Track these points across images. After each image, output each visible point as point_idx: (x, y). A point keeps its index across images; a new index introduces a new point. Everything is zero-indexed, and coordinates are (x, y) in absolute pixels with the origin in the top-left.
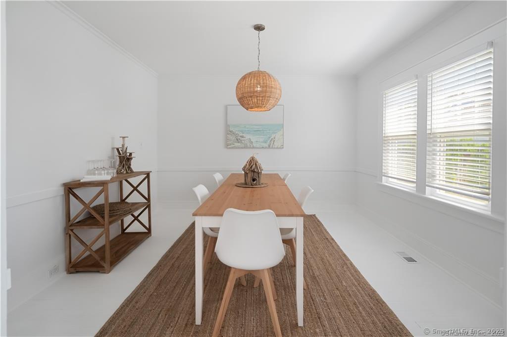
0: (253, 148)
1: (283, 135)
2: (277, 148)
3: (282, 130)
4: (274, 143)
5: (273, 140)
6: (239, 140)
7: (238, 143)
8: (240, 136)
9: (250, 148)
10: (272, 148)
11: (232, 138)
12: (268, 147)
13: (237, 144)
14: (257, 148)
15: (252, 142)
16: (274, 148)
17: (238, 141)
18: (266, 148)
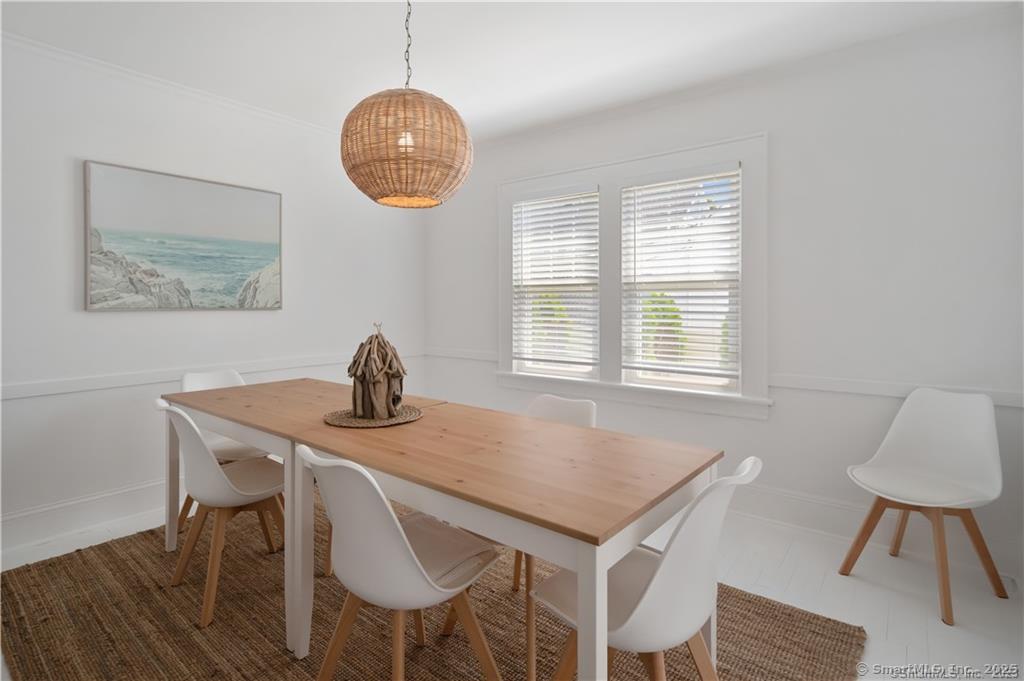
0: (192, 307)
1: (280, 274)
2: (265, 308)
3: (277, 259)
4: (255, 295)
5: (254, 287)
6: (139, 286)
7: (137, 293)
8: (145, 272)
9: (181, 308)
10: (251, 308)
11: (114, 276)
12: (238, 306)
13: (129, 298)
14: (204, 309)
15: (187, 292)
16: (257, 309)
17: (134, 286)
18: (233, 308)
